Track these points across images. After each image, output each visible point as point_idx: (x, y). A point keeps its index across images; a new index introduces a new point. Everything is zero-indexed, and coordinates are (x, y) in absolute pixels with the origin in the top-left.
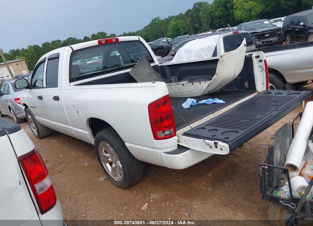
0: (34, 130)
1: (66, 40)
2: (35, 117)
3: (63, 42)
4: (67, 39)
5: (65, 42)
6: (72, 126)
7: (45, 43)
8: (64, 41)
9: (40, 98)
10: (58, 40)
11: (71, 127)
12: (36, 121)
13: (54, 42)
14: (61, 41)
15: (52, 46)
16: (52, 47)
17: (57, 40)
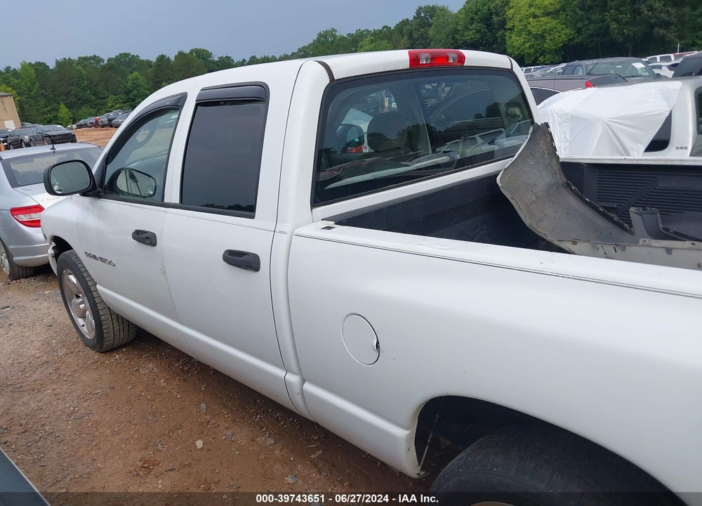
0: (80, 322)
1: (114, 57)
2: (98, 286)
3: (106, 62)
4: (117, 57)
5: (113, 62)
6: (293, 373)
7: (65, 59)
8: (109, 60)
9: (146, 238)
10: (95, 56)
11: (293, 379)
12: (97, 300)
13: (85, 59)
14: (101, 60)
15: (79, 68)
16: (79, 70)
17: (92, 55)
